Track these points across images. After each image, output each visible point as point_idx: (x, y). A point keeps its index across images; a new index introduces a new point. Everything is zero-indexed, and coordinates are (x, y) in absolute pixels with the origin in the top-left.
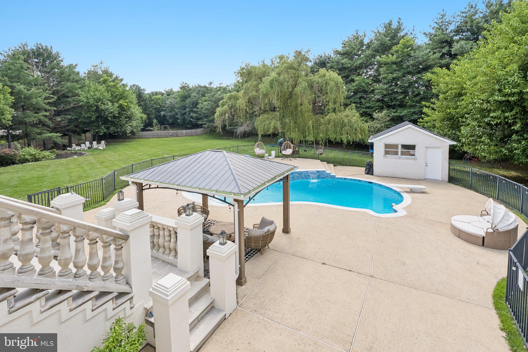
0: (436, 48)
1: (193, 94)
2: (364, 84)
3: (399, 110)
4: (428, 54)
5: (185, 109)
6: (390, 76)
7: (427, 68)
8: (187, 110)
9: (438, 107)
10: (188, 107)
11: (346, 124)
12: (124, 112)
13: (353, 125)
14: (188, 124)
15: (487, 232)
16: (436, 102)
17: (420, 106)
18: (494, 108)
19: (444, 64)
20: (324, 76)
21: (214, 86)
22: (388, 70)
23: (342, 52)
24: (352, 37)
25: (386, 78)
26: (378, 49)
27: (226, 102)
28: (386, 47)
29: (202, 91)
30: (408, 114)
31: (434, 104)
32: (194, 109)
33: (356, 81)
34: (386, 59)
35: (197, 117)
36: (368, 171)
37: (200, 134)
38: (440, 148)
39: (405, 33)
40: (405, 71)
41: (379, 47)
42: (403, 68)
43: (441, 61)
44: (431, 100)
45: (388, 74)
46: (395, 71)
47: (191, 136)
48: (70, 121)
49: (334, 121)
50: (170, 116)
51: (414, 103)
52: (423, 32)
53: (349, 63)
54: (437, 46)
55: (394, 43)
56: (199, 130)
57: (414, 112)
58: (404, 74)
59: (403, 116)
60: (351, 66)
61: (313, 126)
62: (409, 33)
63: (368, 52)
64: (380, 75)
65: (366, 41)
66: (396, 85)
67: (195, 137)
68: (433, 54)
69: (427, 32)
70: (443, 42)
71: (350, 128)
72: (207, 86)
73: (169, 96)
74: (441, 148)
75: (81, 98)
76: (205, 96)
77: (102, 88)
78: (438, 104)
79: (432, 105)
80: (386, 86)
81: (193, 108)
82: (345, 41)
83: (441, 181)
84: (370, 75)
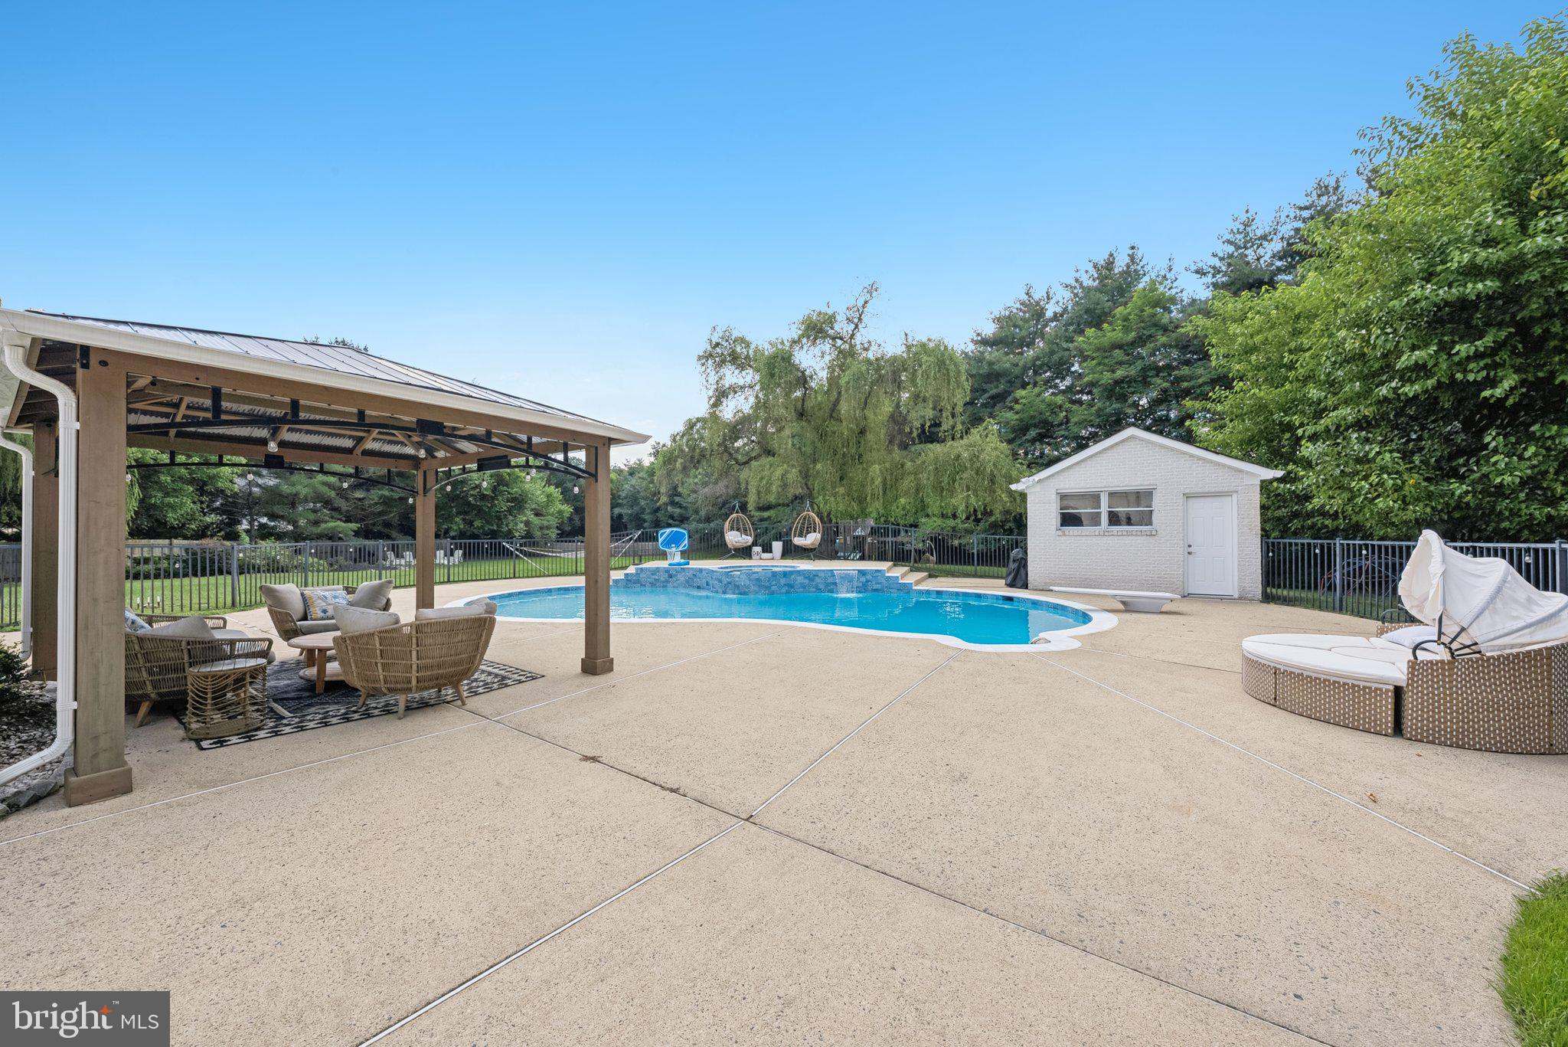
2: (1042, 407)
6: (1107, 378)
12: (505, 488)
15: (1414, 665)
18: (1410, 341)
22: (1103, 363)
24: (1018, 304)
31: (1218, 401)
33: (1022, 398)
34: (1097, 338)
36: (1015, 578)
38: (1228, 494)
44: (1211, 393)
45: (1101, 372)
46: (1121, 363)
48: (387, 502)
50: (631, 515)
52: (1194, 268)
60: (1012, 369)
65: (1050, 310)
69: (1204, 268)
71: (977, 474)
74: (1235, 496)
79: (1211, 406)
82: (1002, 317)
83: (1240, 598)
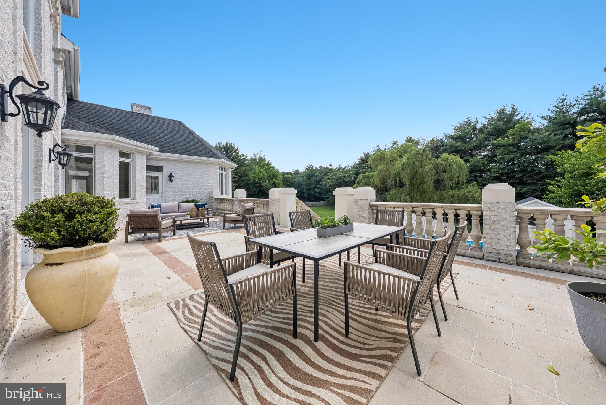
0: (557, 130)
1: (317, 174)
2: (479, 165)
3: (518, 187)
4: (549, 136)
5: (310, 185)
6: (507, 157)
7: (547, 149)
8: (312, 186)
9: (565, 185)
10: (313, 184)
11: (470, 199)
13: (477, 199)
14: (312, 197)
16: (562, 180)
17: (542, 184)
19: (567, 145)
20: (447, 159)
21: (334, 167)
22: (505, 151)
23: (455, 137)
24: (464, 123)
25: (503, 159)
26: (492, 133)
27: (361, 180)
28: (500, 131)
29: (325, 172)
30: (529, 191)
31: (559, 182)
32: (318, 186)
33: (471, 161)
34: (502, 142)
35: (320, 192)
37: (323, 206)
39: (520, 117)
40: (523, 152)
41: (493, 131)
42: (521, 149)
43: (563, 142)
44: (556, 178)
45: (504, 155)
47: (316, 207)
49: (458, 196)
51: (535, 181)
52: (540, 115)
53: (463, 146)
54: (558, 128)
55: (509, 127)
56: (322, 203)
57: (536, 189)
58: (521, 154)
59: (523, 193)
60: (465, 149)
61: (438, 200)
62: (525, 118)
63: (481, 136)
64: (495, 156)
65: (479, 126)
66: (514, 164)
67: (319, 208)
68: (555, 136)
69: (546, 116)
70: (565, 124)
72: (329, 167)
73: (297, 176)
75: (251, 178)
76: (327, 175)
77: (263, 170)
78: (563, 182)
79: (557, 183)
80: (502, 166)
81: (317, 184)
82: (457, 127)
84: (485, 156)
